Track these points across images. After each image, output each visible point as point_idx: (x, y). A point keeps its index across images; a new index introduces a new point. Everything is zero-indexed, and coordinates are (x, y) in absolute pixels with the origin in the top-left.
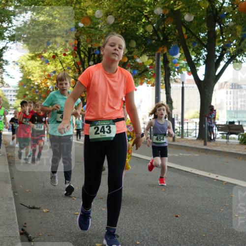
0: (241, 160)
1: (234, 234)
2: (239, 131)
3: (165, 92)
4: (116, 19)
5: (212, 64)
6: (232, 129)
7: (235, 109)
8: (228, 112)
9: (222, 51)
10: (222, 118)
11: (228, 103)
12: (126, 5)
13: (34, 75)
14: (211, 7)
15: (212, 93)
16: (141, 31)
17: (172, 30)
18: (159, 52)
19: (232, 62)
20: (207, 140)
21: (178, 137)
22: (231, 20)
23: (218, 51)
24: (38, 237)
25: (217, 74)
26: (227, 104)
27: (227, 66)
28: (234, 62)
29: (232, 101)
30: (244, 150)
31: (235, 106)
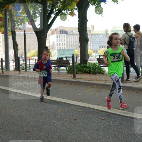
0: (68, 85)
1: (64, 139)
2: (66, 64)
3: (12, 38)
5: (46, 17)
7: (63, 49)
8: (58, 50)
9: (52, 7)
10: (54, 56)
11: (59, 45)
15: (46, 38)
18: (5, 8)
19: (59, 15)
21: (23, 71)
23: (49, 7)
25: (49, 23)
26: (57, 45)
27: (56, 17)
28: (61, 15)
29: (61, 43)
30: (70, 78)
31: (64, 46)
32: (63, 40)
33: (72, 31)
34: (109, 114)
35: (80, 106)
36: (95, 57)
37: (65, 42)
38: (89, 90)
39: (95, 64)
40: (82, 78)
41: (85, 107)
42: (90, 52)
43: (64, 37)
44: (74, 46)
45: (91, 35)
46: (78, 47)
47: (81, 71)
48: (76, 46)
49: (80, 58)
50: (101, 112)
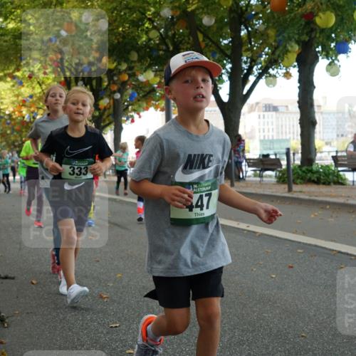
0: (279, 204)
1: (270, 300)
2: (275, 167)
4: (110, 24)
5: (238, 80)
6: (267, 164)
7: (271, 138)
8: (261, 141)
9: (251, 63)
10: (253, 150)
11: (262, 131)
12: (123, 6)
13: (5, 101)
14: (235, 6)
15: (239, 118)
16: (144, 39)
17: (184, 36)
19: (264, 77)
20: (234, 179)
22: (261, 21)
23: (246, 63)
24: (13, 316)
25: (245, 92)
26: (260, 132)
27: (258, 82)
28: (266, 77)
29: (266, 127)
30: (282, 190)
31: (271, 134)
32: (270, 123)
33: (287, 106)
34: (353, 258)
35: (300, 243)
36: (329, 154)
37: (274, 127)
38: (316, 214)
39: (327, 166)
40: (304, 192)
41: (310, 245)
42: (319, 145)
43: (272, 117)
44: (290, 133)
45: (322, 113)
46: (297, 135)
47: (302, 179)
48: (293, 133)
49: (300, 155)
50: (339, 254)
